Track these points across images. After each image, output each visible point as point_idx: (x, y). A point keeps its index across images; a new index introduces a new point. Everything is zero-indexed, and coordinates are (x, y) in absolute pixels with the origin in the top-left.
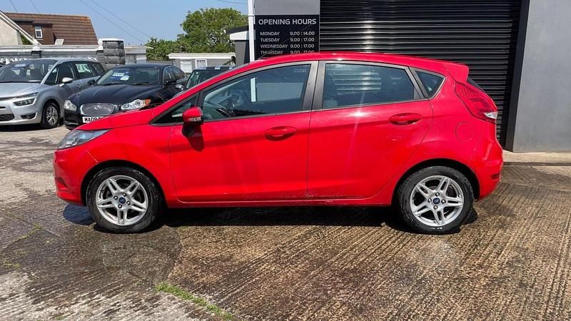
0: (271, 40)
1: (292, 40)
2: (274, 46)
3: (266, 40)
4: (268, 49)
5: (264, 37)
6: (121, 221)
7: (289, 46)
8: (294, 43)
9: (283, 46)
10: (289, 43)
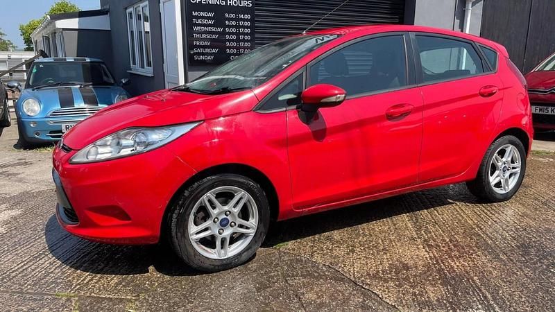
0: (205, 22)
1: (227, 23)
2: (208, 29)
3: (200, 21)
4: (202, 33)
5: (197, 17)
6: (222, 251)
7: (224, 29)
8: (230, 27)
9: (219, 29)
10: (225, 26)
